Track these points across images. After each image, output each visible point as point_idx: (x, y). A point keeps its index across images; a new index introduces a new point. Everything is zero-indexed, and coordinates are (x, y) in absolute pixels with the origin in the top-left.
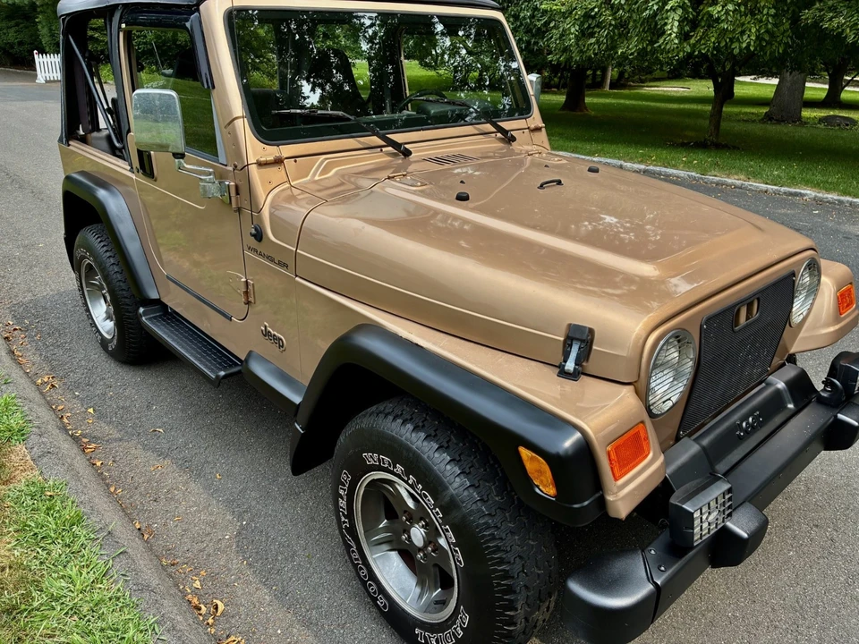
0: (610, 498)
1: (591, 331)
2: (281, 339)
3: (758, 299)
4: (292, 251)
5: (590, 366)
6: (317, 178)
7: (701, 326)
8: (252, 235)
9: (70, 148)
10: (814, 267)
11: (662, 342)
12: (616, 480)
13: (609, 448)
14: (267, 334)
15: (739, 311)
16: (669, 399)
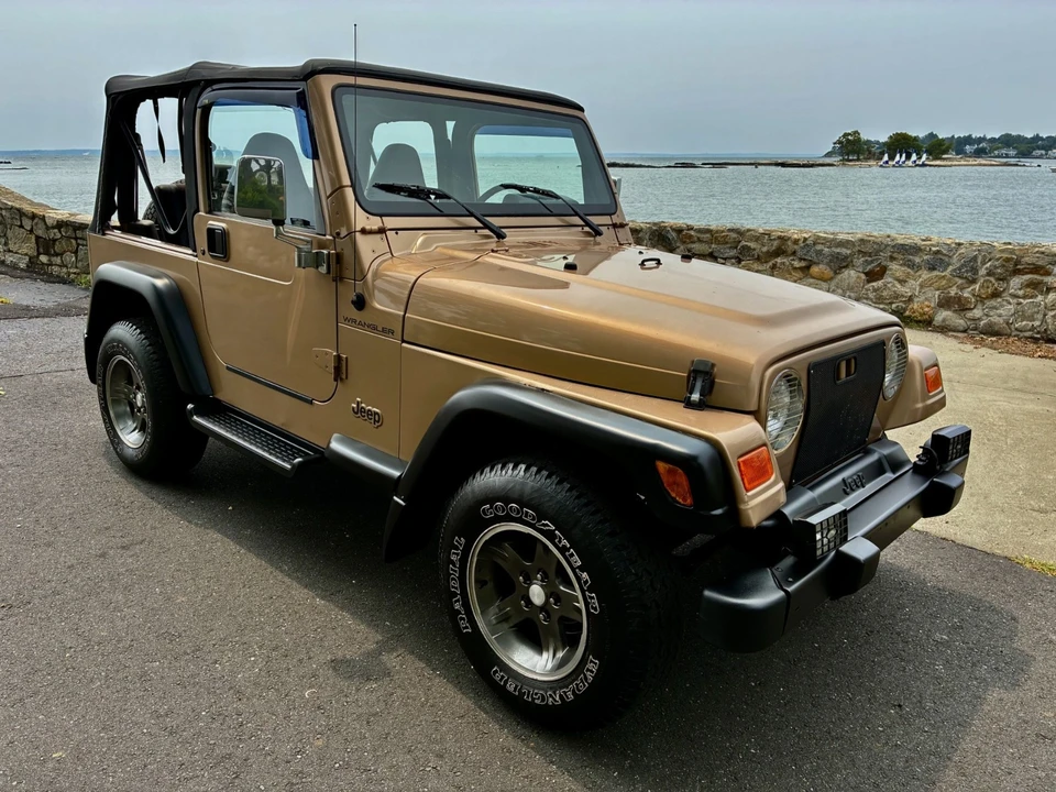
0: (743, 507)
1: (713, 365)
2: (377, 414)
3: (855, 358)
4: (399, 315)
5: (713, 400)
6: (418, 251)
7: (809, 371)
8: (353, 302)
9: (107, 237)
10: (899, 342)
11: (776, 380)
12: (747, 491)
13: (740, 460)
14: (359, 411)
15: (839, 364)
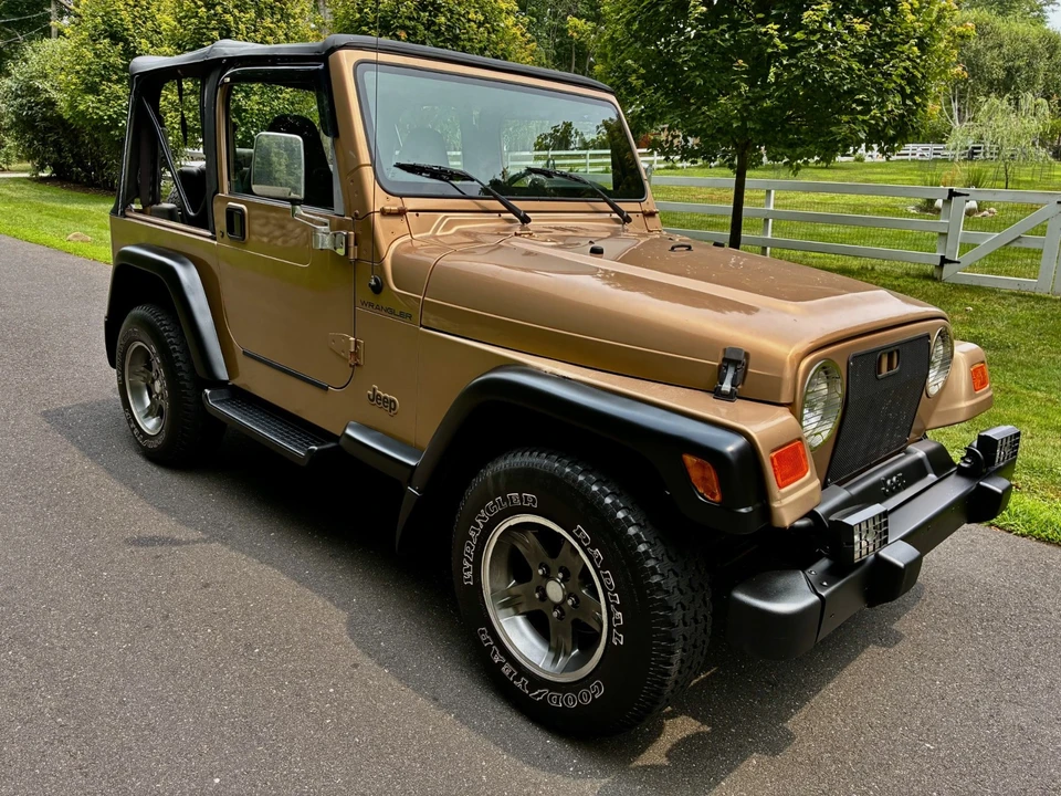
0: (775, 505)
1: (747, 355)
2: (394, 401)
3: (898, 351)
4: (419, 299)
5: (746, 390)
6: (438, 234)
7: (848, 363)
8: (371, 287)
9: (128, 219)
10: (945, 336)
11: (812, 372)
12: (780, 487)
13: (773, 455)
14: (375, 398)
15: (881, 357)
16: (819, 433)
